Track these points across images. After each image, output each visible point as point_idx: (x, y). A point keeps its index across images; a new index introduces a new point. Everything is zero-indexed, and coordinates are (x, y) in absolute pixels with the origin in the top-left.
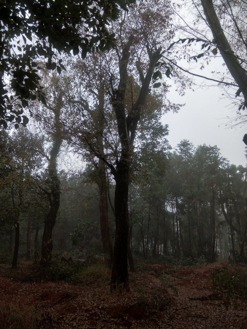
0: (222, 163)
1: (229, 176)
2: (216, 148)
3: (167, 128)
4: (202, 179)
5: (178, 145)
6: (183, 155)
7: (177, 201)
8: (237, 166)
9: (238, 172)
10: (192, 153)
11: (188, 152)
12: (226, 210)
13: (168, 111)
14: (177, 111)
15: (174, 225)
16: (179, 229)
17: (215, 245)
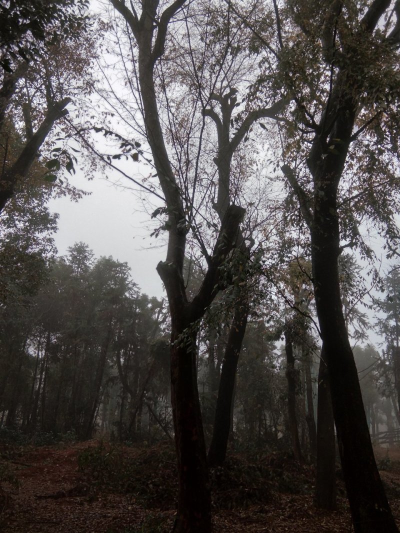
0: (130, 289)
1: (136, 310)
2: (126, 267)
3: (57, 220)
4: (97, 309)
5: (70, 248)
6: (75, 266)
7: (48, 338)
8: (150, 297)
9: (150, 305)
10: (90, 265)
11: (84, 263)
12: (122, 360)
13: (63, 195)
14: (78, 199)
15: (35, 379)
16: (42, 386)
17: (95, 414)
